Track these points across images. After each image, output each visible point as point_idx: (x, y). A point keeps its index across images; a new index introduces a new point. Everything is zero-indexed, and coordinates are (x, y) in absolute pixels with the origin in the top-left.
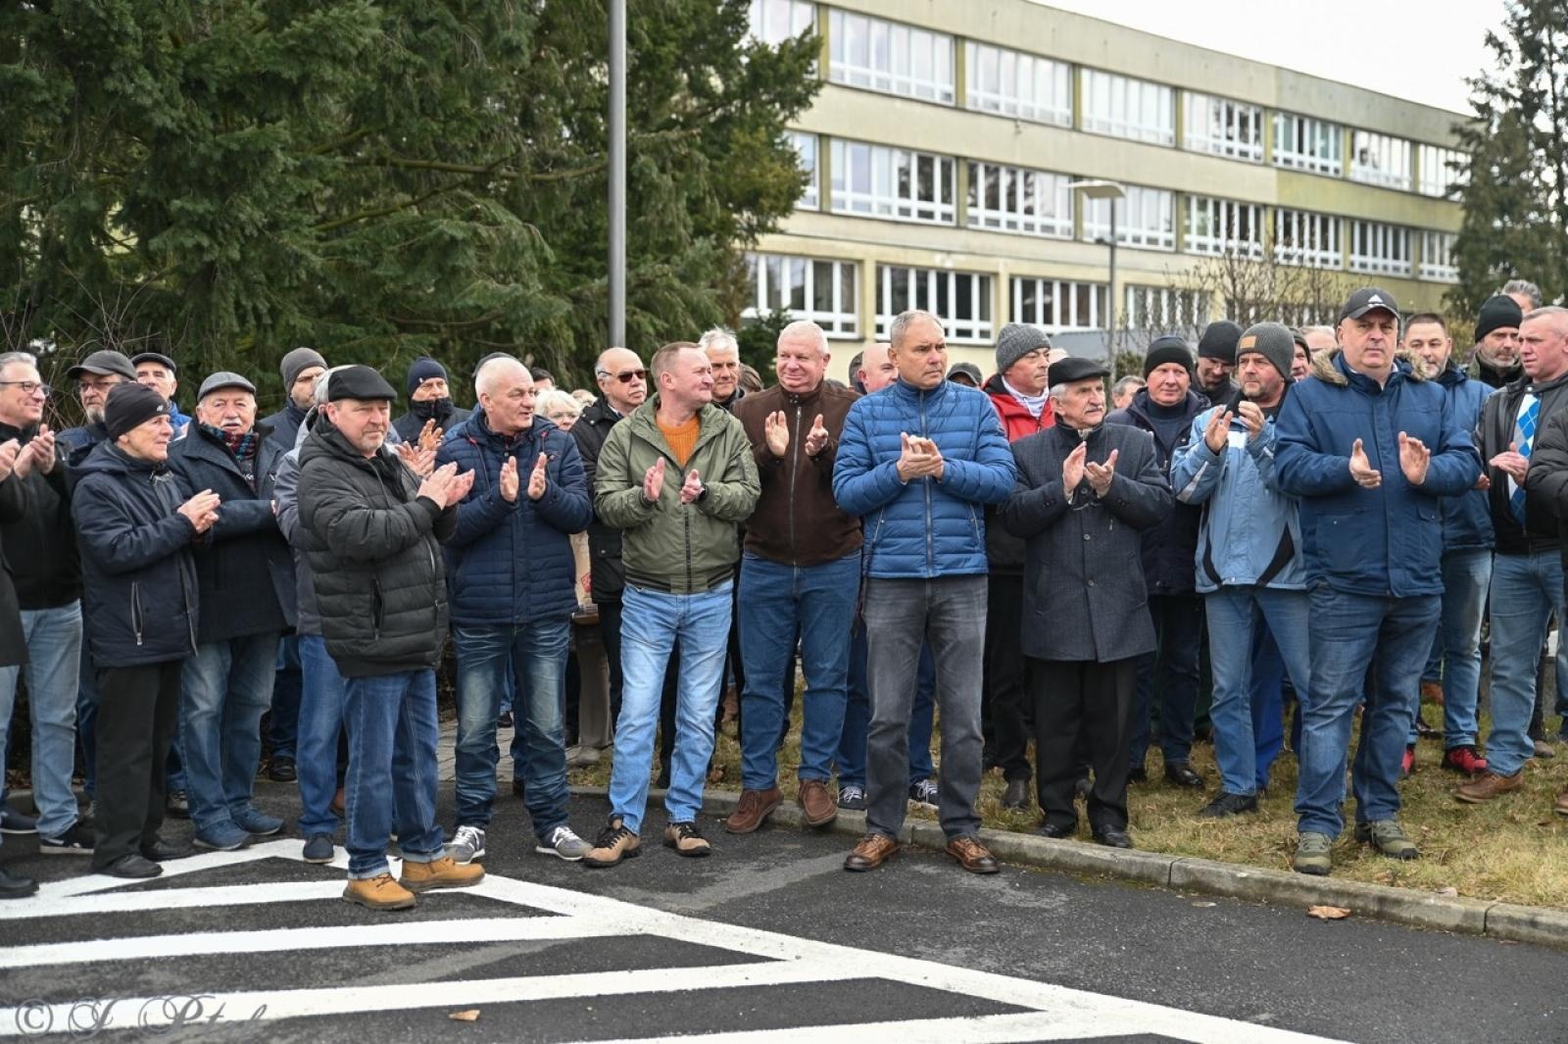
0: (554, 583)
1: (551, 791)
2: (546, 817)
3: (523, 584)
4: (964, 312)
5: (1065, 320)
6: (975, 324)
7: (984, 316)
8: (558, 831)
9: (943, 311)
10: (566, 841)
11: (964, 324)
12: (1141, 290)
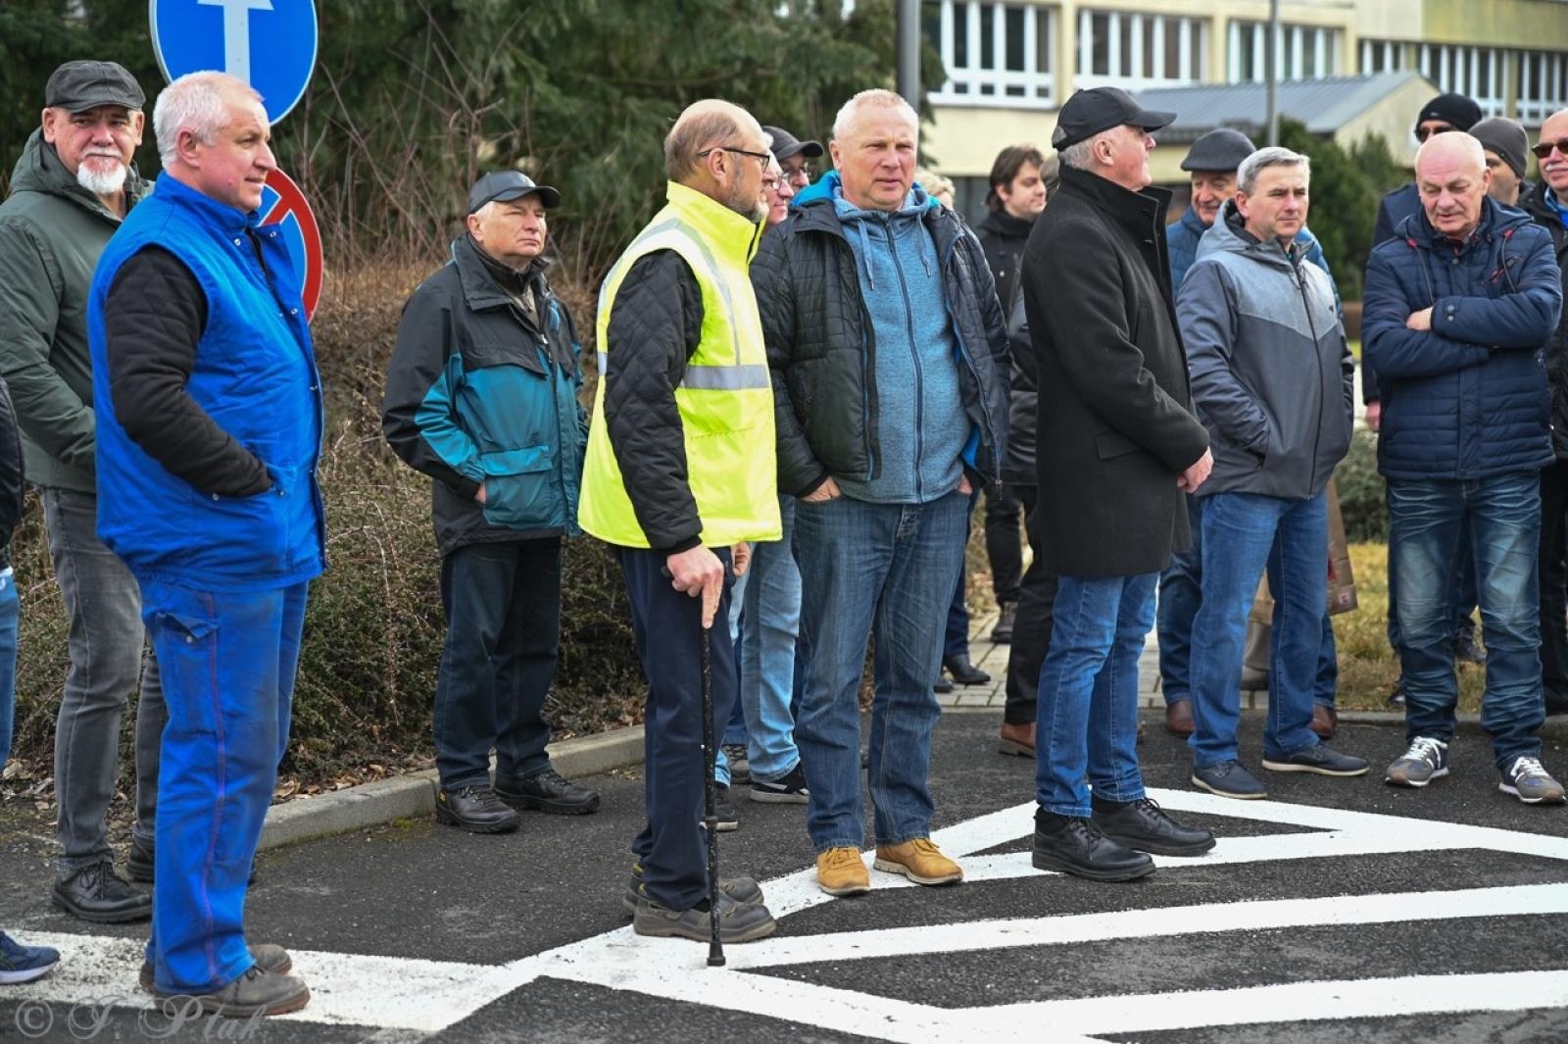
0: (1515, 428)
1: (1514, 705)
2: (1508, 741)
3: (1473, 429)
4: (1015, 62)
5: (1148, 72)
6: (1029, 78)
7: (1042, 66)
8: (1521, 761)
9: (987, 62)
10: (1527, 777)
11: (1015, 78)
12: (1247, 29)
